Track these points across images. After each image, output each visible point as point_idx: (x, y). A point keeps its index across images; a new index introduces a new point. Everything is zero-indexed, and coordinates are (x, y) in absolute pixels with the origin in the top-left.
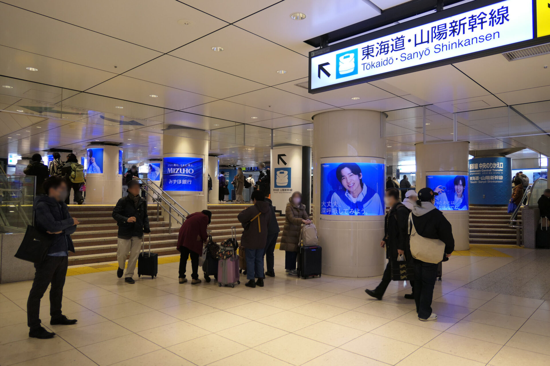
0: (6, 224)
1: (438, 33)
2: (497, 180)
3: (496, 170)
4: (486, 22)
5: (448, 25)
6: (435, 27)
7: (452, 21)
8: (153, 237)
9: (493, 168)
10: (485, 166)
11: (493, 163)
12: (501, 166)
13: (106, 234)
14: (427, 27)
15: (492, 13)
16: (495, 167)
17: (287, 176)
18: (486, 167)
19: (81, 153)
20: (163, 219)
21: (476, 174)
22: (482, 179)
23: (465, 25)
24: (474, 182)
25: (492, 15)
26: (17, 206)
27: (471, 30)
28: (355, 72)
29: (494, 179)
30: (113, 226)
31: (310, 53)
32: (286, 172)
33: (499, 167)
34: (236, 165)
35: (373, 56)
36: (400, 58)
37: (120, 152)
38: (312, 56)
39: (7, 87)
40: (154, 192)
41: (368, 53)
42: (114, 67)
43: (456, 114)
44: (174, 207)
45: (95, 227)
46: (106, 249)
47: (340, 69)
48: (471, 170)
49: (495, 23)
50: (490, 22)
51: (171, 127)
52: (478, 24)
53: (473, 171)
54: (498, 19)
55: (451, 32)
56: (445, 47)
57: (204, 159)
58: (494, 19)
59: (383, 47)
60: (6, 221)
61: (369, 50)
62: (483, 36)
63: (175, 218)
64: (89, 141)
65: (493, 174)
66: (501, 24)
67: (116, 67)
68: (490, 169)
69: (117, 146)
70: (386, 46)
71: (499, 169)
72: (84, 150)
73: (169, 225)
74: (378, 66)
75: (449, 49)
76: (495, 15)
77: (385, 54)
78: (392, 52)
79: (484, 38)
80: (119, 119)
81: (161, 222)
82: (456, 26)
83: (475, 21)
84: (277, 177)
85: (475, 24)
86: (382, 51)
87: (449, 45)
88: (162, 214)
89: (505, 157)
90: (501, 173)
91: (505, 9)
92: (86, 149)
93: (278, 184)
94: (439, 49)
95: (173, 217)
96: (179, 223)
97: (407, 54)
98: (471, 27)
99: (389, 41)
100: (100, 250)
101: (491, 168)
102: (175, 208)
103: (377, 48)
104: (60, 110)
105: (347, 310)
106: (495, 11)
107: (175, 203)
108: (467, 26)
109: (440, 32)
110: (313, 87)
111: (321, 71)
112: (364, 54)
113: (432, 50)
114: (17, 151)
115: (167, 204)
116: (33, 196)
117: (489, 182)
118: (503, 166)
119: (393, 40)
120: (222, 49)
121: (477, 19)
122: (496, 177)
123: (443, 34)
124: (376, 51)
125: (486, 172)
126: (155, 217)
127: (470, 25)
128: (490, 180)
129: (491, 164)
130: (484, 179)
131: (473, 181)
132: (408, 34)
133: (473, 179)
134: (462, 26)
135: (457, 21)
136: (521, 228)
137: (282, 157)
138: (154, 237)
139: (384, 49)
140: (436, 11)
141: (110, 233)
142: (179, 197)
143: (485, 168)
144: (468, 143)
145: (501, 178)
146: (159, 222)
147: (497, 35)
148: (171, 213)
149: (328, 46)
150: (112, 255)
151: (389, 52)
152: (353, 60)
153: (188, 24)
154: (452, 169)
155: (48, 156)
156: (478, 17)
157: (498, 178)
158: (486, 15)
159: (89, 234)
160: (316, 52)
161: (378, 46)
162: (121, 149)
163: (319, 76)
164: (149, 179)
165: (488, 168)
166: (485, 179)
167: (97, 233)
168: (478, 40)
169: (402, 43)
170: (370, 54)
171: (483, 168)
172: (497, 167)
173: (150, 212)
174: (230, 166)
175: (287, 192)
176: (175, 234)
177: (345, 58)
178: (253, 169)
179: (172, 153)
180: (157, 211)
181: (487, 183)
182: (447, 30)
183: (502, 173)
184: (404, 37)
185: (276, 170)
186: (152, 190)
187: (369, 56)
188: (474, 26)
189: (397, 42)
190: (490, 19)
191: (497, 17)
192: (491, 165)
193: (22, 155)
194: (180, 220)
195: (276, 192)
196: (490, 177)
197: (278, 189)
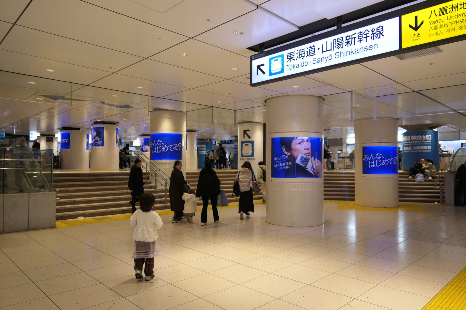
0: (31, 186)
1: (338, 44)
2: (426, 150)
3: (425, 142)
4: (369, 36)
5: (344, 39)
6: (336, 39)
7: (347, 36)
9: (422, 140)
10: (416, 138)
12: (430, 138)
14: (330, 39)
15: (373, 30)
16: (424, 139)
17: (251, 148)
18: (416, 139)
19: (87, 130)
20: (150, 183)
21: (409, 144)
22: (414, 148)
23: (355, 38)
24: (406, 152)
25: (373, 32)
26: (39, 172)
27: (359, 42)
28: (282, 71)
29: (423, 149)
31: (251, 56)
32: (250, 145)
33: (428, 138)
34: (211, 139)
35: (294, 60)
36: (312, 62)
37: (117, 129)
38: (252, 59)
39: (31, 83)
41: (291, 57)
42: (109, 68)
43: (376, 98)
44: (159, 173)
45: (98, 189)
47: (272, 69)
48: (404, 141)
49: (375, 38)
50: (372, 36)
51: (156, 109)
52: (364, 38)
53: (406, 142)
54: (377, 35)
55: (346, 43)
56: (342, 54)
57: (183, 135)
58: (374, 34)
59: (301, 53)
60: (31, 184)
61: (292, 55)
62: (367, 47)
63: (160, 181)
64: (93, 121)
65: (423, 144)
66: (379, 38)
67: (111, 68)
68: (420, 140)
69: (114, 125)
70: (303, 53)
71: (428, 140)
72: (89, 128)
73: (156, 187)
74: (297, 67)
75: (345, 56)
76: (375, 32)
77: (302, 58)
78: (307, 57)
79: (368, 48)
80: (116, 104)
81: (149, 185)
82: (349, 39)
83: (362, 36)
84: (243, 148)
85: (362, 38)
86: (301, 56)
87: (345, 52)
88: (150, 178)
89: (433, 130)
91: (382, 28)
92: (91, 127)
93: (244, 154)
94: (338, 55)
95: (158, 181)
96: (162, 185)
97: (317, 59)
98: (359, 40)
99: (305, 49)
100: (102, 206)
101: (421, 139)
103: (297, 54)
104: (71, 98)
105: (285, 249)
106: (375, 29)
107: (160, 170)
108: (357, 39)
109: (339, 43)
110: (253, 82)
111: (259, 70)
112: (288, 58)
113: (334, 56)
114: (36, 129)
115: (153, 171)
116: (51, 164)
117: (419, 151)
118: (431, 138)
119: (307, 48)
120: (188, 55)
121: (363, 34)
122: (425, 147)
123: (341, 44)
124: (296, 56)
125: (417, 143)
127: (358, 39)
128: (420, 150)
130: (415, 148)
131: (406, 150)
132: (318, 44)
133: (406, 149)
134: (353, 39)
135: (350, 36)
136: (444, 189)
137: (247, 132)
139: (302, 55)
140: (336, 28)
142: (163, 165)
143: (416, 140)
144: (397, 119)
145: (430, 148)
146: (147, 185)
147: (376, 46)
148: (156, 177)
149: (264, 52)
150: (111, 210)
151: (305, 57)
152: (281, 62)
153: (160, 39)
154: (384, 141)
155: (61, 133)
156: (364, 33)
157: (427, 148)
158: (369, 31)
159: (93, 194)
160: (255, 56)
161: (297, 52)
162: (118, 127)
163: (258, 74)
165: (419, 139)
166: (416, 149)
167: (99, 193)
168: (364, 49)
169: (314, 51)
170: (292, 58)
171: (414, 140)
172: (426, 139)
174: (206, 139)
175: (251, 160)
176: (160, 195)
177: (275, 60)
178: (226, 142)
179: (157, 130)
180: (145, 176)
181: (418, 152)
182: (343, 42)
183: (430, 144)
184: (315, 46)
185: (242, 143)
187: (291, 59)
188: (361, 39)
189: (310, 50)
190: (371, 34)
191: (377, 33)
192: (421, 137)
193: (40, 133)
194: (164, 183)
195: (242, 160)
196: (420, 147)
197: (244, 158)
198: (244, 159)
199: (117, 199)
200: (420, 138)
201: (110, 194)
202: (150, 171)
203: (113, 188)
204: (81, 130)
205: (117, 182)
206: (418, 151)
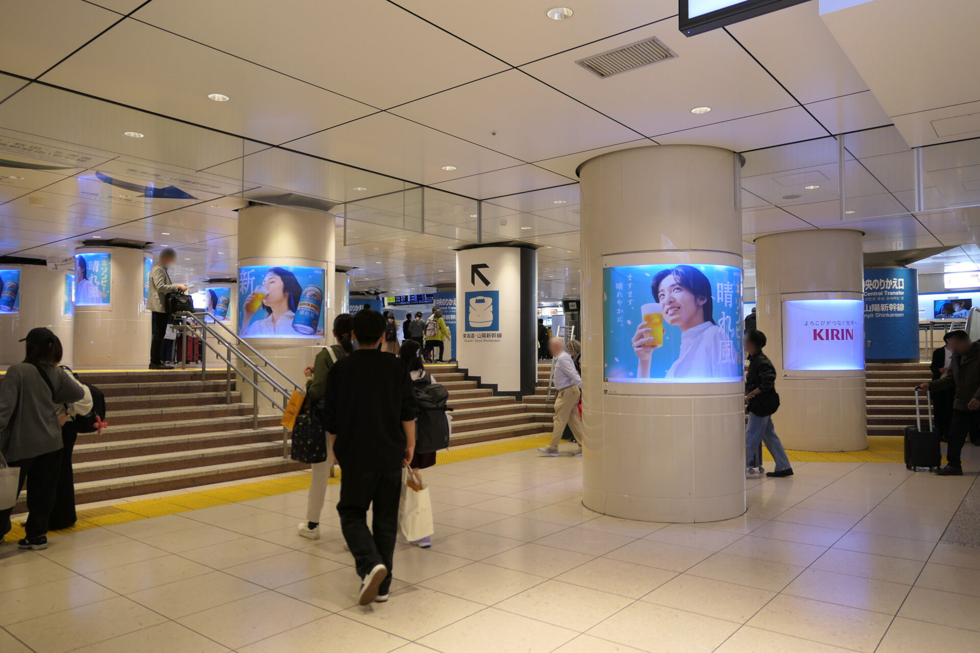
2: (893, 312)
3: (892, 293)
8: (219, 440)
9: (885, 289)
10: (871, 285)
11: (885, 280)
12: (901, 285)
13: (111, 434)
16: (889, 288)
17: (491, 308)
18: (871, 287)
19: (65, 264)
20: (239, 399)
22: (865, 309)
29: (887, 310)
30: (126, 415)
32: (489, 300)
33: (898, 286)
34: (381, 292)
40: (219, 341)
44: (265, 373)
46: (110, 470)
57: (327, 271)
63: (267, 396)
65: (886, 300)
68: (879, 290)
69: (139, 250)
71: (897, 290)
73: (254, 410)
80: (142, 183)
81: (236, 405)
84: (471, 310)
88: (238, 387)
89: (906, 267)
90: (900, 299)
93: (472, 325)
95: (261, 392)
96: (275, 407)
101: (882, 288)
102: (265, 375)
107: (266, 363)
115: (249, 366)
117: (878, 315)
118: (903, 284)
122: (892, 307)
125: (872, 297)
126: (222, 394)
128: (881, 312)
129: (881, 281)
130: (869, 309)
137: (480, 269)
138: (221, 438)
141: (119, 431)
142: (275, 352)
143: (871, 289)
144: (862, 234)
145: (901, 307)
146: (231, 405)
148: (257, 384)
157: (895, 308)
162: (150, 254)
164: (207, 314)
165: (877, 288)
166: (870, 311)
171: (867, 289)
172: (893, 287)
173: (211, 384)
174: (368, 292)
175: (491, 338)
176: (267, 431)
180: (226, 380)
183: (902, 298)
185: (469, 296)
186: (215, 337)
192: (882, 283)
194: (279, 399)
195: (468, 339)
196: (880, 306)
197: (473, 334)
198: (473, 336)
199: (145, 447)
200: (881, 286)
201: (122, 433)
202: (239, 367)
203: (131, 416)
204: (50, 265)
205: (145, 398)
206: (875, 315)
